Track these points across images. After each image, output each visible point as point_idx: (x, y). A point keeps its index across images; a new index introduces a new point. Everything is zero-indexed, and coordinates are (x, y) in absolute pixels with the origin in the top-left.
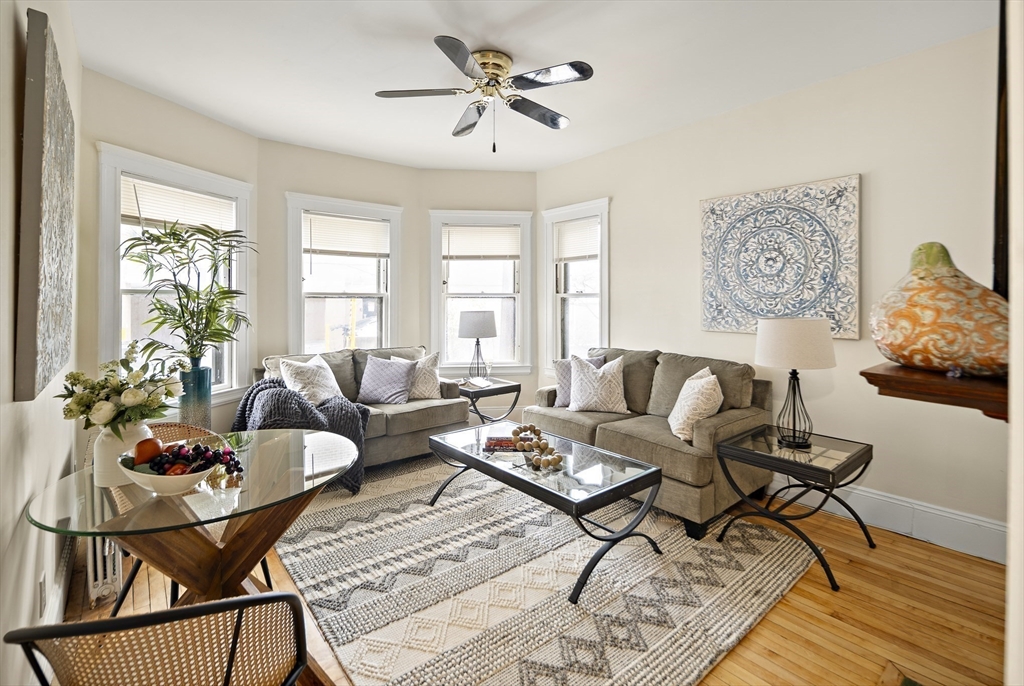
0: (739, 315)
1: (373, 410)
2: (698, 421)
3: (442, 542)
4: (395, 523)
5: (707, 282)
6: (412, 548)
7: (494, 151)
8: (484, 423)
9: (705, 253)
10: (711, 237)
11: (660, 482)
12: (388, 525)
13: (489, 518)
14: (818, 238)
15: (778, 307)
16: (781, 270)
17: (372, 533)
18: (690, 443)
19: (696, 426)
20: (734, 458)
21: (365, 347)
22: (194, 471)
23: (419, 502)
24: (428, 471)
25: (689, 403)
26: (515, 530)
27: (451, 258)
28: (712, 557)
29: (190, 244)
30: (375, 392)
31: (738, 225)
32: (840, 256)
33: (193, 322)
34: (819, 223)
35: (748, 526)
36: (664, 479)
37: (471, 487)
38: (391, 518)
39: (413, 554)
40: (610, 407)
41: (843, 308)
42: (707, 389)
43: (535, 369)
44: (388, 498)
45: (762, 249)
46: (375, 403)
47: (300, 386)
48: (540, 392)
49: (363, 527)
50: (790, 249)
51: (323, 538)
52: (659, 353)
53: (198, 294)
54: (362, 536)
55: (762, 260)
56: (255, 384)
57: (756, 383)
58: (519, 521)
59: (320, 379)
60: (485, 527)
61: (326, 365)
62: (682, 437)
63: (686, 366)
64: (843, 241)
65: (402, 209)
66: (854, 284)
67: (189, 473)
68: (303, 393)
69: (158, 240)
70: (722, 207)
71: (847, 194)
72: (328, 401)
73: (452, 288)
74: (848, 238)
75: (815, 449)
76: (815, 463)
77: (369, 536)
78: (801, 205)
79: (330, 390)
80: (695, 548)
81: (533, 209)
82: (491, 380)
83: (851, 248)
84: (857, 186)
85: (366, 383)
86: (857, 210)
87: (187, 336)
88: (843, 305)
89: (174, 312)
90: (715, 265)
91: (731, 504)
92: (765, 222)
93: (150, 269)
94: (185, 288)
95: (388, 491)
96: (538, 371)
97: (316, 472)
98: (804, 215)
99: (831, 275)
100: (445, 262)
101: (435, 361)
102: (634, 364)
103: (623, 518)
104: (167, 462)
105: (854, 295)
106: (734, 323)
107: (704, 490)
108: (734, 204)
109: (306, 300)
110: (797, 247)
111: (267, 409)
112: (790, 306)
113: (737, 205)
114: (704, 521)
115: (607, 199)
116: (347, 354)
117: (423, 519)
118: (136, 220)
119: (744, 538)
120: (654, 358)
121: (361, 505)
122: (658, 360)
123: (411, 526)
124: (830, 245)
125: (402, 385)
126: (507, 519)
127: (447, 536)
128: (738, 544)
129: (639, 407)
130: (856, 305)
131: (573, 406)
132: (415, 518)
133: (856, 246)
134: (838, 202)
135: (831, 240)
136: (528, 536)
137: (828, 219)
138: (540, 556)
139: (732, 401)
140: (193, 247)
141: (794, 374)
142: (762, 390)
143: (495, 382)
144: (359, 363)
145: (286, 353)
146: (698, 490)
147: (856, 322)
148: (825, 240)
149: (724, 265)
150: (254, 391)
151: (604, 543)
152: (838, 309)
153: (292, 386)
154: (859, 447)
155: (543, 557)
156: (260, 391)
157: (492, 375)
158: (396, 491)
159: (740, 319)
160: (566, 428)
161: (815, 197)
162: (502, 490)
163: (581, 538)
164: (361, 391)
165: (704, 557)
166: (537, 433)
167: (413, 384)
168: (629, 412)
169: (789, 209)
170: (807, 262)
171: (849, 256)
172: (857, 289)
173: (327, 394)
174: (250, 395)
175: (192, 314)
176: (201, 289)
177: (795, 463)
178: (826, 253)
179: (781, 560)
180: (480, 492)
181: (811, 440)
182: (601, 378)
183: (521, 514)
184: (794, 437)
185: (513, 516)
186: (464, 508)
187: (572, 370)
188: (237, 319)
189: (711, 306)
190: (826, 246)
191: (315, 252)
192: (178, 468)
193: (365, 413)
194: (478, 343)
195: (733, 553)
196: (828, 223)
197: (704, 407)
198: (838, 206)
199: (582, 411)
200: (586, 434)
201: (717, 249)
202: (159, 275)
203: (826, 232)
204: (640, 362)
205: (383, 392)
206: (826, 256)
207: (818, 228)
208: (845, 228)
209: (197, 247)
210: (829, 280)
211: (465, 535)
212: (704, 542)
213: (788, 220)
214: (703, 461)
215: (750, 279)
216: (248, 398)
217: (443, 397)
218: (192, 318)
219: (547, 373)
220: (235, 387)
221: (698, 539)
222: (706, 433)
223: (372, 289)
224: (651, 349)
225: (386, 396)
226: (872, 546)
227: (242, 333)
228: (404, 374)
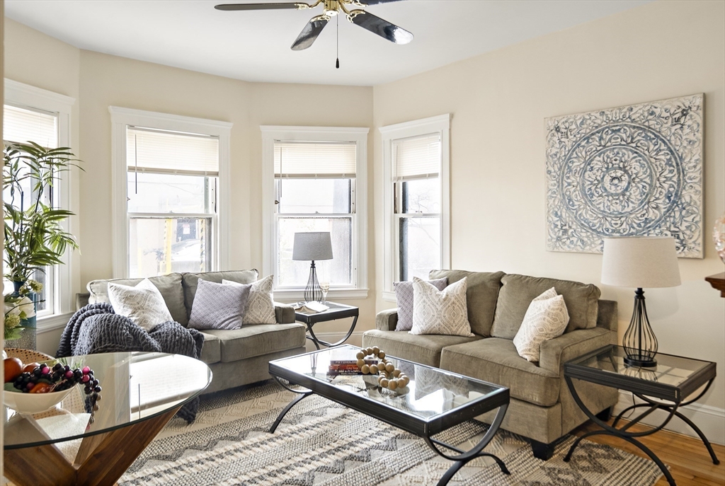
0: (584, 235)
1: (207, 336)
2: (545, 342)
3: (287, 468)
4: (236, 451)
5: (551, 201)
6: (256, 475)
7: (338, 66)
8: (318, 348)
9: (549, 172)
10: (556, 155)
11: (508, 403)
12: (228, 453)
13: (333, 444)
14: (663, 157)
15: (624, 226)
16: (626, 189)
17: (213, 460)
18: (537, 363)
19: (543, 346)
20: (581, 377)
21: (194, 270)
22: (56, 390)
23: (258, 429)
24: (264, 398)
25: (535, 324)
26: (360, 454)
27: (284, 176)
28: (560, 476)
29: (13, 162)
30: (207, 317)
31: (583, 144)
32: (684, 175)
33: (17, 244)
34: (664, 142)
35: (594, 446)
36: (512, 401)
37: (311, 414)
38: (230, 446)
39: (257, 480)
40: (454, 329)
41: (687, 227)
42: (553, 309)
43: (372, 292)
44: (225, 426)
45: (607, 168)
46: (209, 328)
47: (130, 311)
48: (381, 316)
49: (202, 455)
50: (635, 167)
51: (162, 467)
52: (502, 274)
53: (22, 214)
54: (202, 463)
55: (607, 179)
56: (79, 310)
57: (601, 303)
58: (364, 446)
59: (151, 304)
60: (329, 452)
61: (155, 289)
62: (529, 358)
63: (531, 287)
64: (687, 160)
65: (231, 124)
66: (698, 203)
68: (133, 319)
70: (567, 125)
71: (691, 113)
72: (159, 327)
73: (285, 207)
74: (693, 157)
75: (660, 368)
76: (660, 381)
77: (210, 463)
78: (646, 124)
79: (161, 315)
80: (543, 468)
81: (368, 124)
82: (327, 305)
83: (695, 167)
84: (701, 105)
85: (197, 308)
86: (701, 129)
87: (11, 259)
88: (687, 224)
90: (560, 184)
91: (577, 425)
92: (610, 140)
95: (224, 419)
96: (375, 295)
97: (143, 403)
98: (649, 134)
99: (676, 194)
100: (277, 180)
101: (269, 284)
102: (477, 286)
103: (469, 441)
105: (698, 214)
106: (579, 243)
107: (552, 410)
108: (579, 122)
109: (131, 220)
110: (642, 166)
111: (96, 335)
112: (635, 225)
113: (582, 123)
114: (551, 441)
115: (448, 115)
116: (176, 278)
117: (264, 446)
119: (590, 458)
120: (498, 280)
121: (198, 434)
122: (502, 281)
123: (253, 454)
124: (674, 164)
125: (235, 310)
126: (351, 444)
127: (291, 462)
128: (584, 464)
129: (483, 330)
130: (700, 224)
131: (416, 329)
132: (255, 445)
133: (700, 166)
134: (682, 121)
135: (675, 159)
136: (374, 460)
137: (673, 138)
138: (387, 479)
139: (578, 322)
140: (16, 165)
141: (640, 293)
142: (608, 310)
143: (332, 306)
144: (189, 287)
145: (110, 276)
146: (546, 410)
147: (700, 241)
148: (670, 159)
149: (569, 184)
150: (80, 318)
151: (454, 462)
152: (683, 228)
153: (121, 310)
154: (700, 366)
155: (390, 480)
156: (85, 317)
157: (328, 299)
158: (233, 419)
159: (585, 239)
160: (410, 351)
161: (660, 116)
162: (344, 416)
163: (428, 462)
164: (192, 316)
165: (551, 477)
166: (381, 356)
167: (247, 309)
168: (473, 335)
169: (634, 127)
170: (652, 181)
171: (693, 175)
172: (701, 208)
173: (158, 319)
174: (75, 321)
175: (17, 236)
176: (24, 210)
177: (641, 381)
178: (671, 172)
179: (628, 477)
180: (321, 419)
181: (657, 358)
182: (445, 300)
183: (365, 439)
184: (640, 356)
185: (357, 442)
186: (305, 434)
187: (414, 292)
188: (62, 241)
189: (556, 226)
190: (671, 165)
191: (140, 170)
192: (42, 386)
193: (199, 339)
194: (313, 266)
195: (580, 472)
196: (673, 142)
197: (550, 328)
198: (683, 125)
199: (425, 334)
200: (430, 356)
201: (562, 167)
203: (671, 151)
204: (483, 284)
205: (217, 317)
206: (670, 175)
207: (663, 147)
208: (689, 147)
209: (21, 164)
210: (674, 199)
211: (309, 460)
212: (551, 462)
213: (633, 138)
214: (549, 380)
215: (595, 198)
216: (73, 325)
217: (278, 321)
218: (16, 240)
219: (385, 296)
220: (58, 313)
221: (545, 459)
222: (552, 353)
223: (201, 211)
224: (494, 269)
225: (219, 322)
226: (716, 462)
227: (67, 255)
228: (237, 299)
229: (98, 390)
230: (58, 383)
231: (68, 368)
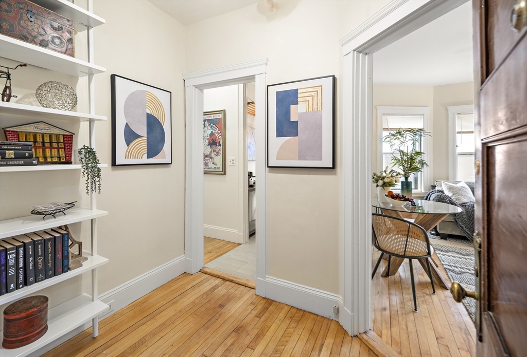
29: (404, 136)
47: (451, 194)
53: (407, 154)
56: (431, 191)
59: (463, 192)
61: (468, 187)
68: (453, 197)
69: (394, 135)
79: (468, 198)
87: (404, 169)
89: (399, 160)
93: (392, 145)
94: (402, 152)
109: (458, 156)
118: (387, 129)
150: (430, 194)
153: (448, 193)
156: (433, 194)
173: (466, 200)
175: (405, 161)
176: (408, 152)
188: (423, 164)
191: (464, 132)
202: (394, 147)
209: (407, 136)
216: (428, 196)
218: (405, 163)
220: (423, 191)
227: (425, 169)
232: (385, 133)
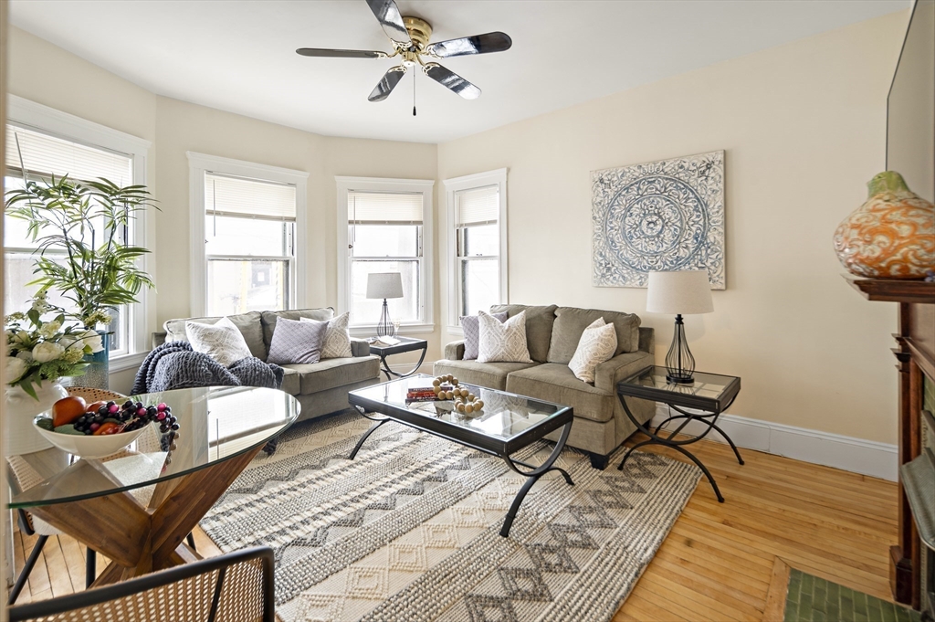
0: (625, 272)
1: (287, 370)
2: (599, 365)
3: (369, 493)
4: (317, 479)
5: (597, 243)
6: (339, 501)
7: (415, 114)
8: (390, 379)
9: (595, 218)
10: (600, 203)
11: (572, 420)
12: (310, 482)
13: (411, 467)
14: (691, 204)
15: (659, 264)
16: (661, 232)
17: (295, 490)
18: (593, 384)
19: (596, 369)
20: (632, 394)
21: (272, 309)
22: (127, 430)
23: (338, 457)
24: (341, 427)
25: (590, 349)
26: (437, 475)
27: (357, 222)
28: (617, 483)
29: (83, 199)
30: (286, 353)
31: (624, 193)
32: (709, 220)
33: (87, 282)
34: (692, 191)
35: (641, 455)
36: (575, 419)
37: (387, 439)
38: (312, 475)
39: (341, 507)
40: (516, 357)
41: (712, 263)
42: (605, 336)
43: (437, 327)
44: (306, 455)
45: (644, 214)
46: (288, 363)
47: (209, 348)
48: (449, 348)
49: (283, 486)
50: (668, 213)
51: (243, 500)
52: (555, 307)
53: (93, 252)
54: (285, 494)
55: (644, 223)
56: (155, 349)
57: (642, 330)
58: (440, 467)
59: (229, 341)
60: (408, 475)
61: (234, 327)
62: (585, 380)
63: (582, 318)
64: (711, 206)
65: (308, 174)
66: (721, 243)
67: (122, 432)
68: (212, 356)
69: (47, 194)
70: (610, 177)
71: (714, 167)
72: (239, 362)
73: (357, 251)
74: (716, 204)
75: (697, 384)
76: (697, 394)
77: (292, 493)
78: (677, 176)
79: (240, 351)
80: (601, 477)
81: (434, 178)
82: (399, 339)
83: (718, 212)
84: (722, 160)
85: (276, 344)
86: (722, 180)
87: (80, 298)
88: (712, 261)
89: (63, 272)
90: (604, 229)
91: (627, 437)
92: (646, 190)
93: (35, 226)
94: (79, 245)
95: (305, 449)
96: (440, 329)
97: (221, 437)
98: (679, 185)
99: (702, 235)
100: (350, 227)
101: (345, 320)
102: (534, 318)
103: (534, 456)
104: (95, 421)
105: (721, 252)
106: (621, 279)
107: (608, 424)
108: (620, 175)
109: (209, 262)
110: (674, 212)
111: (173, 373)
112: (668, 263)
113: (622, 175)
114: (608, 452)
115: (505, 169)
116: (255, 316)
117: (345, 473)
118: (19, 172)
119: (640, 465)
120: (552, 312)
121: (278, 465)
122: (556, 313)
123: (334, 481)
124: (701, 210)
125: (313, 345)
126: (428, 466)
127: (372, 487)
128: (635, 471)
129: (541, 357)
130: (723, 261)
131: (482, 358)
132: (337, 472)
133: (722, 211)
134: (707, 174)
135: (702, 205)
136: (450, 480)
137: (699, 188)
138: (465, 497)
139: (624, 347)
140: (87, 203)
141: (679, 320)
142: (646, 337)
143: (403, 340)
144: (268, 325)
145: (188, 316)
146: (602, 425)
147: (723, 274)
148: (697, 206)
149: (612, 228)
150: (156, 356)
151: (528, 478)
152: (708, 264)
153: (198, 347)
154: (729, 381)
155: (468, 498)
156: (162, 355)
157: (399, 334)
158: (312, 448)
159: (626, 275)
160: (479, 377)
161: (688, 169)
162: (418, 440)
163: (500, 478)
164: (271, 352)
165: (610, 485)
166: (454, 382)
167: (324, 344)
168: (532, 361)
169: (667, 179)
170: (682, 225)
171: (716, 219)
172: (723, 247)
173: (237, 355)
174: (150, 360)
175: (87, 275)
176: (96, 249)
177: (681, 394)
178: (698, 216)
179: (674, 481)
180: (397, 444)
181: (694, 376)
182: (507, 331)
183: (440, 460)
184: (680, 374)
185: (433, 463)
186: (384, 459)
187: (480, 324)
188: (137, 280)
189: (601, 265)
190: (698, 211)
191: (218, 213)
192: (108, 427)
193: (279, 373)
194: (385, 304)
195: (633, 479)
196: (699, 192)
197: (603, 352)
198: (707, 177)
199: (490, 362)
200: (497, 381)
201: (606, 213)
202: (44, 232)
203: (698, 199)
204: (539, 316)
205: (295, 352)
206: (697, 219)
207: (691, 196)
208: (713, 196)
209: (92, 202)
210: (701, 240)
211: (390, 484)
212: (608, 471)
213: (666, 188)
214: (605, 399)
215: (634, 240)
216: (149, 363)
217: (354, 355)
218: (86, 278)
219: (449, 330)
220: (132, 352)
221: (602, 469)
222: (607, 374)
223: (279, 253)
224: (548, 304)
225: (298, 356)
226: (742, 463)
227: (143, 293)
228: (315, 335)
229: (177, 427)
230: (128, 423)
231: (140, 406)
232: (12, 183)
